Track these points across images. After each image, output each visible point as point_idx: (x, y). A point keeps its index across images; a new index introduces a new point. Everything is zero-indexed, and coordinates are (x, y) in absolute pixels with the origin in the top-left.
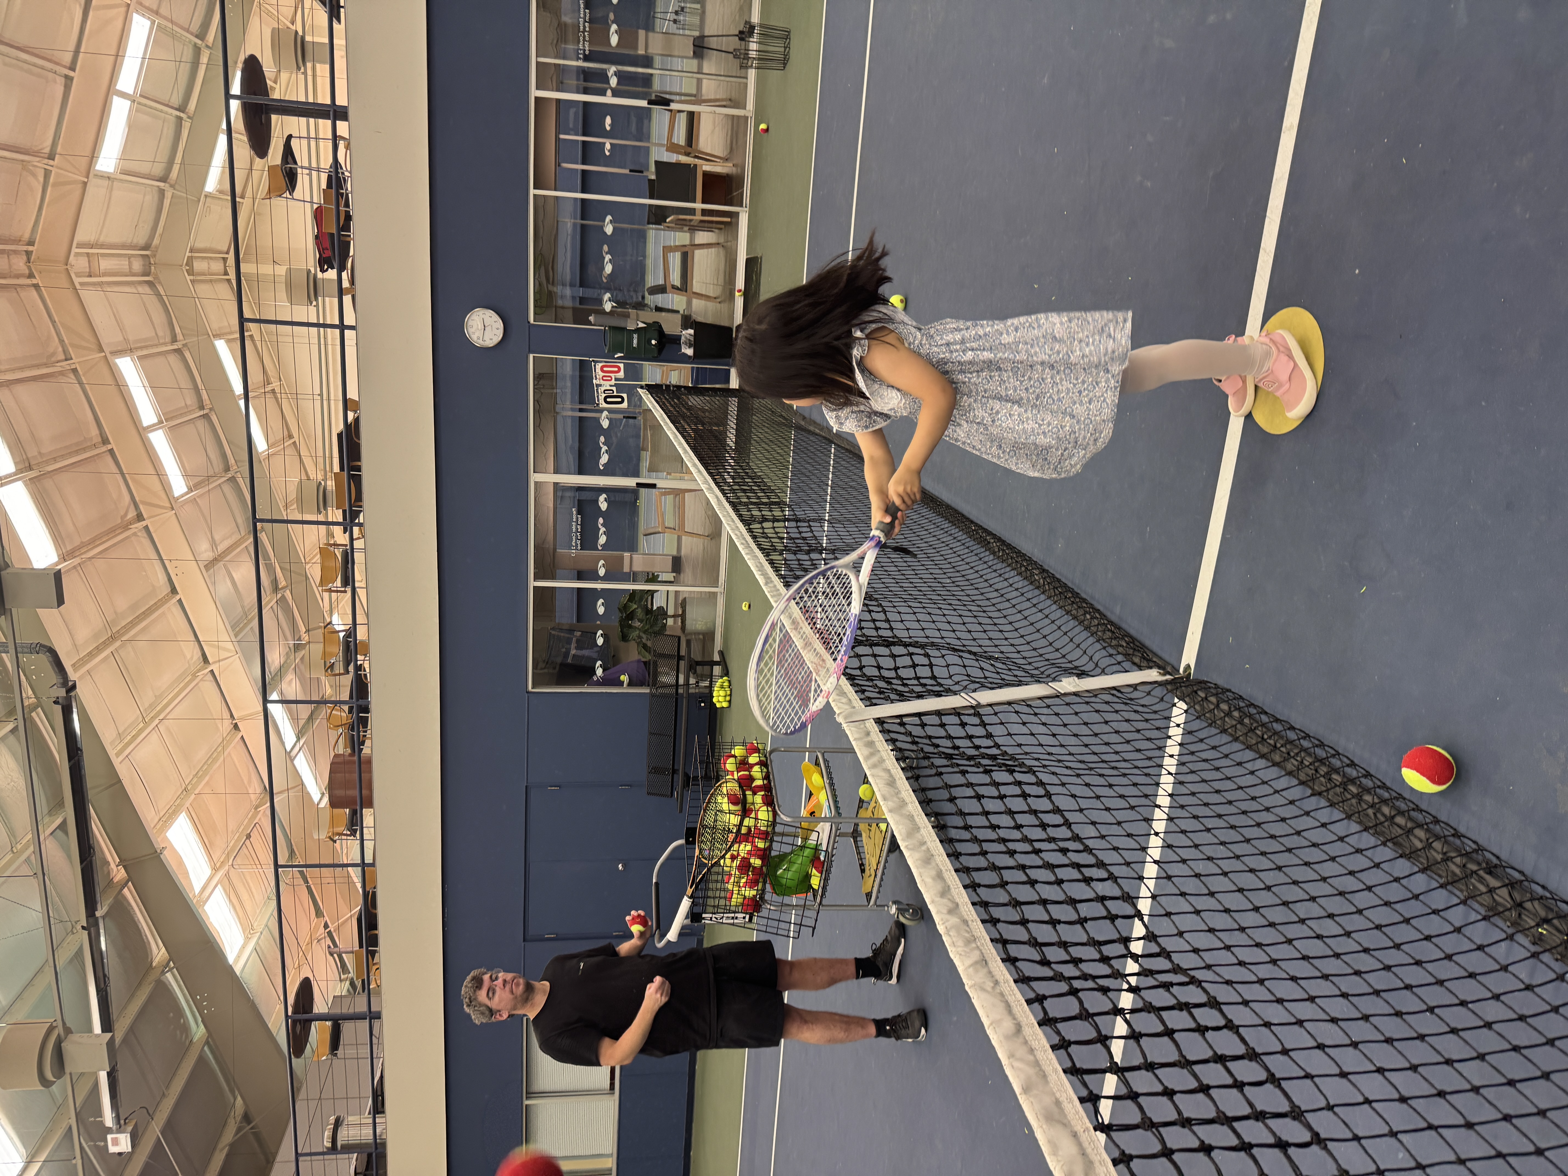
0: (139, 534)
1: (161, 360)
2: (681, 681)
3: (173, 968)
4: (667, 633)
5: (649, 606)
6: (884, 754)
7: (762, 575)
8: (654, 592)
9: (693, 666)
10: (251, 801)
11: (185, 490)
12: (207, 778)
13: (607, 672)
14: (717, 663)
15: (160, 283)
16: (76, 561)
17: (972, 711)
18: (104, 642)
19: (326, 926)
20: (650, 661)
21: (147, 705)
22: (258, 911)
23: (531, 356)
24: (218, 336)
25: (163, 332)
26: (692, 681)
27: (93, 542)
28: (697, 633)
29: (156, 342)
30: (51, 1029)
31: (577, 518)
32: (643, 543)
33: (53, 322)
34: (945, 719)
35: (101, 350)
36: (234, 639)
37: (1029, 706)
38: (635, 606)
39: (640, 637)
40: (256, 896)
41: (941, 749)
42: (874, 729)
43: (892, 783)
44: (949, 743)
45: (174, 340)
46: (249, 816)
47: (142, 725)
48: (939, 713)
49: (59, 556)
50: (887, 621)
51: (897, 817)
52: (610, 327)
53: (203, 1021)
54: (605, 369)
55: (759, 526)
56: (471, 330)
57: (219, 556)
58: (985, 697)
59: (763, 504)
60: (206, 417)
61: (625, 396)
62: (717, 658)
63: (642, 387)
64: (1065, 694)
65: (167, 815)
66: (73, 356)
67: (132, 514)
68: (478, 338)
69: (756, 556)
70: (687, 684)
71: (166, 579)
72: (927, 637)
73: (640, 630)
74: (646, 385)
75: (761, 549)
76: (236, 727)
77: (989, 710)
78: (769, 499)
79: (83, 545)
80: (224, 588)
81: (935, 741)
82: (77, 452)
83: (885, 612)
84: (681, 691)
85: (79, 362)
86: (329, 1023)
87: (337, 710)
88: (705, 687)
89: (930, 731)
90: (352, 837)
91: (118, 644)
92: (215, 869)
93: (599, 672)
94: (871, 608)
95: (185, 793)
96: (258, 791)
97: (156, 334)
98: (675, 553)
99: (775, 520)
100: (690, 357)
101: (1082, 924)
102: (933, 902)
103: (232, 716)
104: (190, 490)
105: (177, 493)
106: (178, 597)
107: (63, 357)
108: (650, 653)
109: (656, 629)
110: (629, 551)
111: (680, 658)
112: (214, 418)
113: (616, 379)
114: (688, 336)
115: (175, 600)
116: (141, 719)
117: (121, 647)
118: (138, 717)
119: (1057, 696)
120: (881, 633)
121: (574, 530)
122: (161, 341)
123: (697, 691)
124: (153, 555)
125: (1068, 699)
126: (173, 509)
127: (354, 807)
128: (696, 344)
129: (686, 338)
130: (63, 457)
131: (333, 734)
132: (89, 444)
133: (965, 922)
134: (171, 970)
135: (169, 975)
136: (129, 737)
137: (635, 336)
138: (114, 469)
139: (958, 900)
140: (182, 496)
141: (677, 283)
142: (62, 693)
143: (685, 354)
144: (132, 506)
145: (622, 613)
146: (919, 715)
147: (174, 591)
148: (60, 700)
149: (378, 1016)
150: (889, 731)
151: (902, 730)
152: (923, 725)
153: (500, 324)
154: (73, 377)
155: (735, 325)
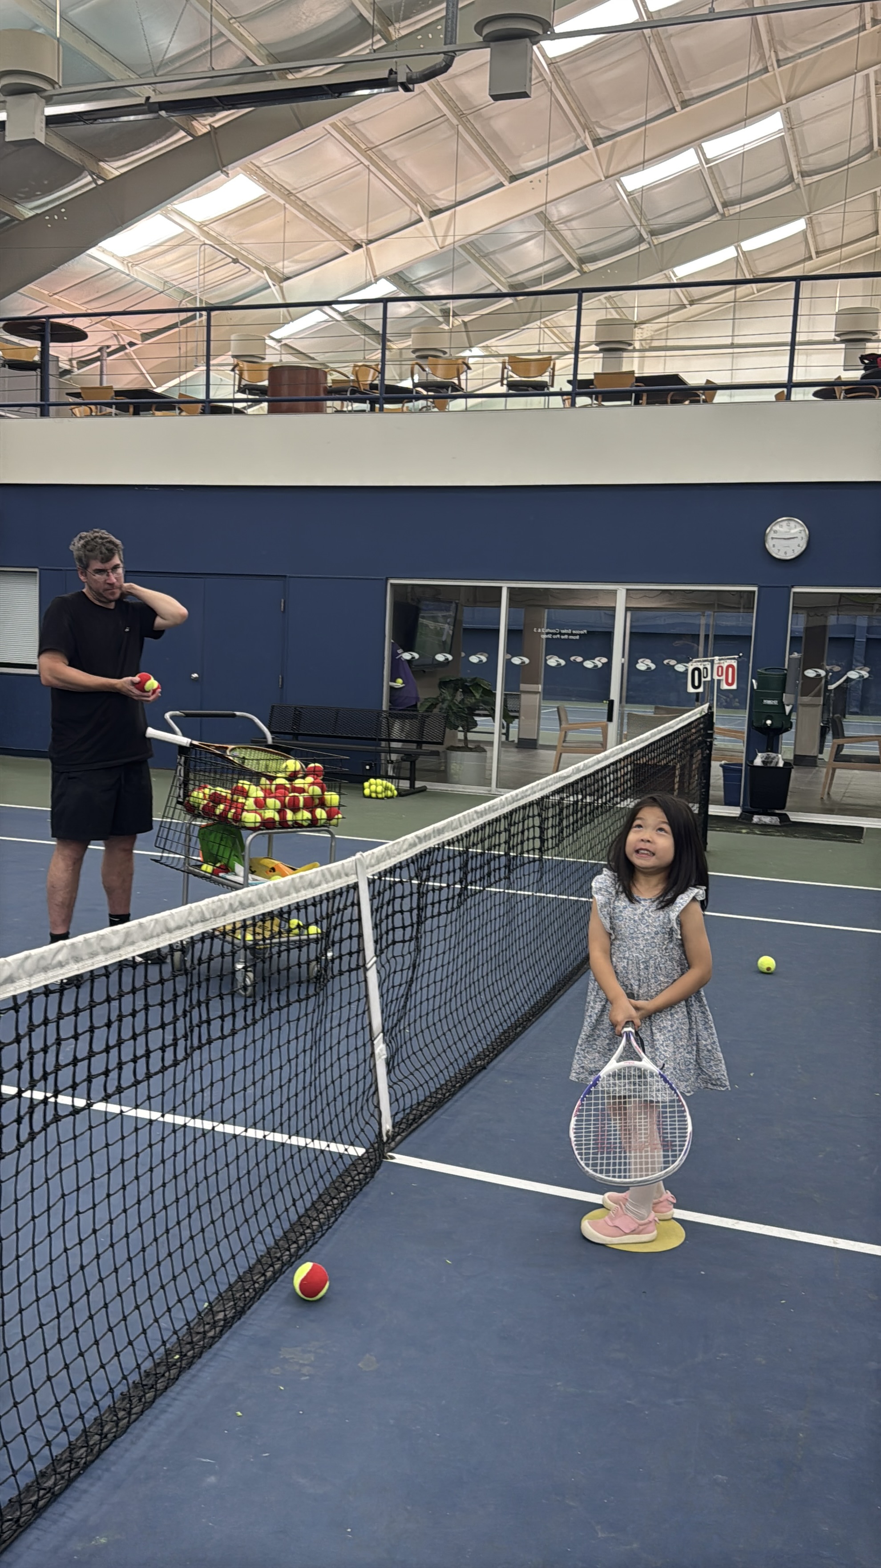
0: (579, 141)
1: (781, 160)
2: (394, 745)
3: (96, 183)
4: (447, 730)
5: (477, 712)
6: (331, 884)
7: (485, 809)
8: (492, 716)
9: (410, 758)
10: (274, 263)
11: (629, 189)
12: (302, 216)
13: (407, 665)
14: (412, 785)
15: (872, 158)
16: (548, 77)
17: (361, 963)
18: (457, 106)
19: (132, 344)
20: (417, 711)
21: (385, 152)
22: (152, 271)
23: (755, 589)
24: (810, 222)
25: (812, 163)
26: (394, 757)
27: (568, 93)
28: (446, 764)
29: (801, 155)
30: (52, 83)
31: (576, 635)
32: (550, 708)
33: (822, 46)
34: (355, 940)
35: (789, 100)
36: (457, 244)
37: (364, 1013)
38: (478, 696)
39: (444, 700)
40: (169, 269)
41: (332, 931)
42: (351, 880)
43: (312, 885)
44: (337, 939)
45: (804, 174)
46: (258, 261)
47: (363, 147)
48: (360, 936)
49: (554, 58)
50: (439, 914)
51: (288, 883)
52: (786, 675)
53: (37, 215)
54: (730, 670)
55: (536, 813)
56: (784, 524)
57: (553, 226)
58: (372, 977)
59: (561, 821)
60: (715, 210)
61: (701, 690)
62: (418, 784)
63: (710, 708)
64: (373, 1045)
65: (263, 175)
66: (781, 68)
67: (601, 133)
68: (775, 532)
69: (503, 807)
70: (391, 751)
71: (527, 170)
72: (425, 947)
73: (452, 701)
74: (712, 713)
75: (511, 813)
76: (358, 246)
77: (361, 979)
78: (566, 827)
79: (567, 83)
80: (517, 231)
81: (339, 928)
82: (672, 74)
83: (447, 913)
84: (383, 744)
85: (775, 74)
86: (37, 358)
87: (374, 374)
88: (387, 772)
89: (347, 926)
90: (236, 388)
91: (455, 121)
92: (200, 226)
93: (407, 656)
94: (451, 901)
95: (286, 193)
96: (286, 271)
97: (811, 155)
98: (541, 742)
99: (542, 830)
100: (752, 762)
101: (219, 995)
102: (237, 895)
103: (371, 242)
104: (628, 194)
105: (625, 180)
106: (506, 183)
107: (781, 57)
108: (426, 711)
109: (452, 719)
110: (544, 689)
111: (419, 744)
112: (714, 218)
113: (719, 681)
114: (776, 760)
115: (502, 179)
116: (370, 146)
117: (451, 124)
118: (372, 143)
119: (371, 1039)
120: (430, 907)
121: (563, 631)
122: (802, 161)
123: (383, 762)
124: (553, 156)
125: (368, 1046)
126: (606, 178)
127: (269, 393)
128: (768, 768)
129: (774, 758)
130: (666, 60)
131: (348, 370)
132: (682, 86)
133: (224, 914)
134: (94, 181)
135: (89, 178)
136: (350, 134)
137: (775, 702)
138: (651, 114)
139: (237, 913)
140: (622, 186)
141: (845, 752)
142: (402, 78)
143: (756, 755)
144: (611, 133)
145: (471, 682)
146: (360, 920)
147: (513, 178)
148: (393, 76)
149: (44, 414)
150: (348, 892)
151: (349, 903)
152: (351, 921)
153: (790, 556)
154: (759, 68)
155: (788, 813)
